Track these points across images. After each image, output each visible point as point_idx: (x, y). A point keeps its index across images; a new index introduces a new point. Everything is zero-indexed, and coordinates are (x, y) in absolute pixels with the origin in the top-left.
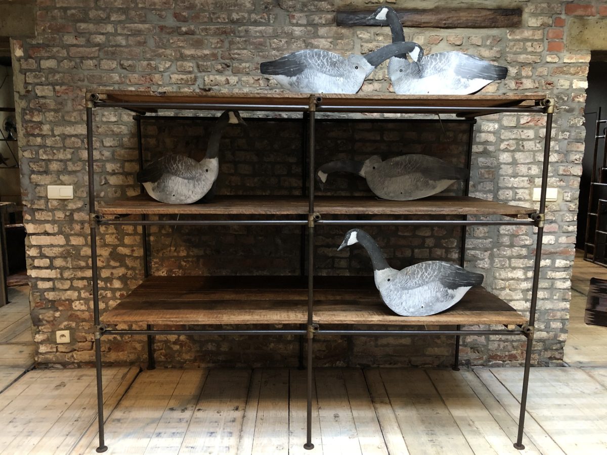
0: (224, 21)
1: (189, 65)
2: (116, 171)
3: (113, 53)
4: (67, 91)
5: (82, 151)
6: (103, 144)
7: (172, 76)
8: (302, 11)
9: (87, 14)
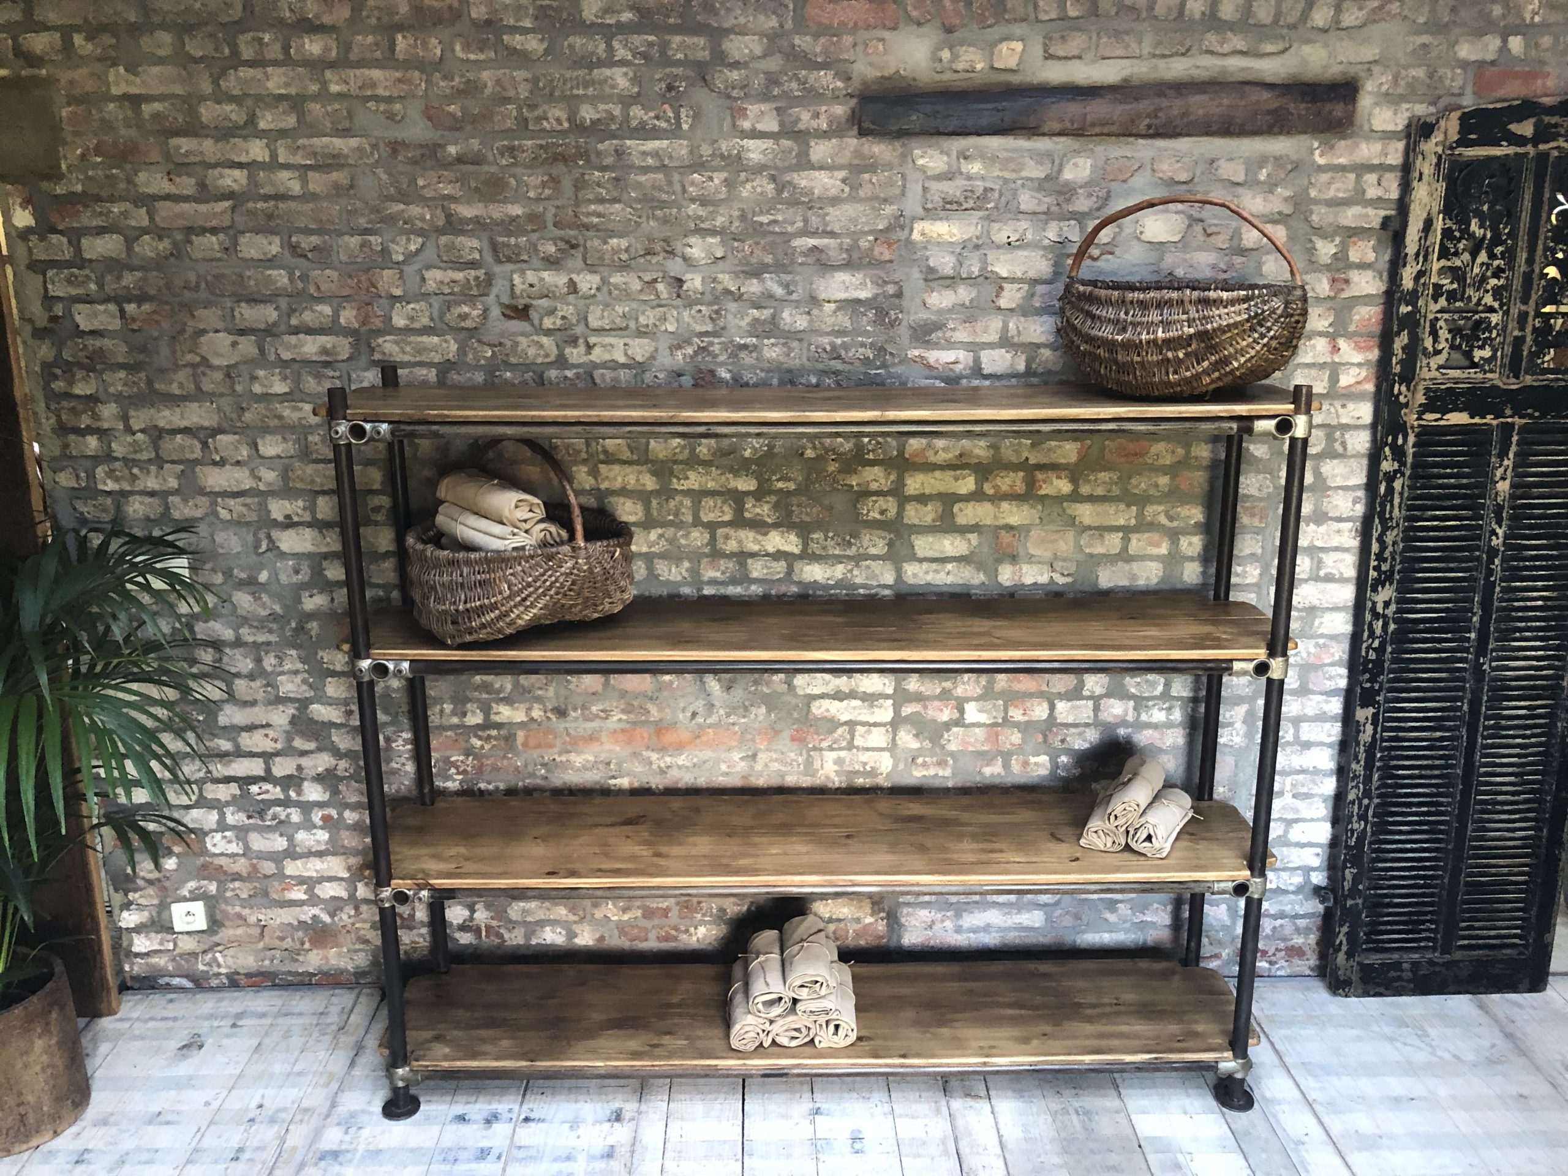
0: (559, 128)
1: (470, 245)
2: (296, 519)
3: (270, 217)
4: (156, 317)
5: (204, 468)
6: (257, 450)
7: (428, 275)
8: (765, 97)
9: (193, 113)
